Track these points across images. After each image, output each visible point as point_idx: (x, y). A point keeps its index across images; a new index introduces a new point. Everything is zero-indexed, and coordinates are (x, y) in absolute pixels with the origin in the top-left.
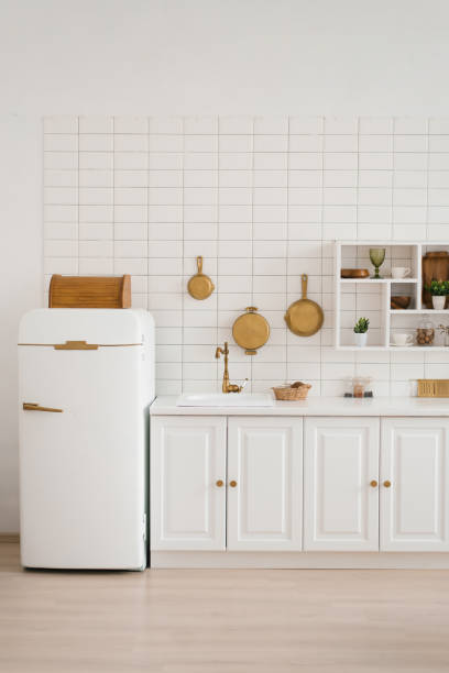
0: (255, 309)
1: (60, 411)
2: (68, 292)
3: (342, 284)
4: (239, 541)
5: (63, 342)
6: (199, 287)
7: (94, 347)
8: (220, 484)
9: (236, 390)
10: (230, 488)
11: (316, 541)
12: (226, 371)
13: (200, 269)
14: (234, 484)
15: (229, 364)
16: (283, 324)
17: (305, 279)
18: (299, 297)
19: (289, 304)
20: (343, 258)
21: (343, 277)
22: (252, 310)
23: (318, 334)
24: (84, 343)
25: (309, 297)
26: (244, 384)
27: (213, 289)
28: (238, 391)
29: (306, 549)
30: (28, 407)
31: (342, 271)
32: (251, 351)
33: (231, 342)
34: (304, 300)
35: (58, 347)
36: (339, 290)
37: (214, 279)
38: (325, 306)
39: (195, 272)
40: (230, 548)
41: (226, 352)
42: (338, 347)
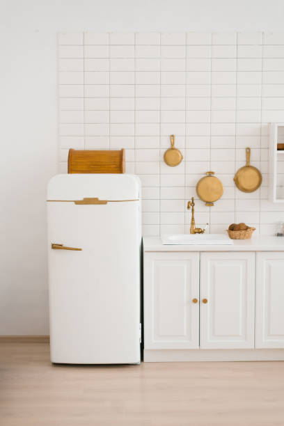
0: (213, 173)
1: (80, 250)
2: (82, 162)
3: (278, 154)
4: (209, 342)
5: (81, 199)
6: (171, 157)
7: (104, 202)
8: (195, 301)
9: (200, 232)
10: (202, 304)
11: (265, 342)
12: (193, 219)
13: (172, 144)
14: (205, 301)
15: (195, 213)
16: (233, 183)
17: (248, 151)
18: (244, 164)
19: (237, 170)
20: (279, 135)
21: (278, 149)
22: (210, 174)
23: (258, 190)
24: (96, 199)
25: (252, 164)
26: (206, 228)
27: (182, 158)
28: (202, 232)
29: (257, 347)
30: (55, 247)
31: (278, 145)
32: (210, 203)
33: (196, 197)
34: (248, 167)
35: (77, 203)
36: (276, 159)
37: (182, 151)
38: (263, 171)
39: (169, 146)
40: (203, 347)
41: (193, 204)
42: (275, 201)
